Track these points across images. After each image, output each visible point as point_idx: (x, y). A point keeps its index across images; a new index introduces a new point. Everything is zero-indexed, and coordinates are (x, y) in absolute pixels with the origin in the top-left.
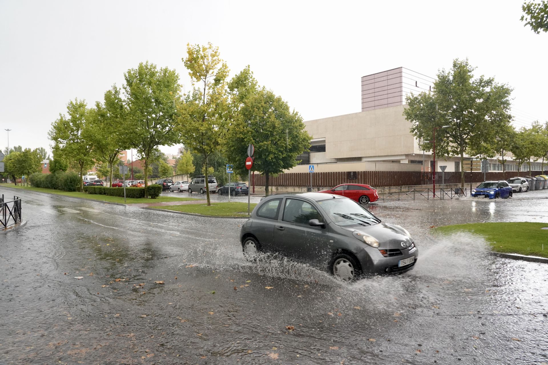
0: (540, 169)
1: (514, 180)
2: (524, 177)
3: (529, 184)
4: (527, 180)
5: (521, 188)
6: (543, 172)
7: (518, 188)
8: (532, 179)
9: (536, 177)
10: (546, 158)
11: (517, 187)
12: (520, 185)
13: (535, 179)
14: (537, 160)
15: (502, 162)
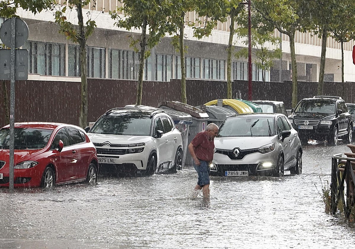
0: (219, 74)
1: (126, 118)
2: (164, 106)
3: (183, 135)
4: (176, 121)
5: (154, 153)
6: (230, 87)
7: (144, 156)
8: (196, 117)
9: (208, 105)
10: (240, 22)
11: (138, 149)
12: (148, 140)
13: (204, 115)
14: (207, 32)
15: (77, 32)
